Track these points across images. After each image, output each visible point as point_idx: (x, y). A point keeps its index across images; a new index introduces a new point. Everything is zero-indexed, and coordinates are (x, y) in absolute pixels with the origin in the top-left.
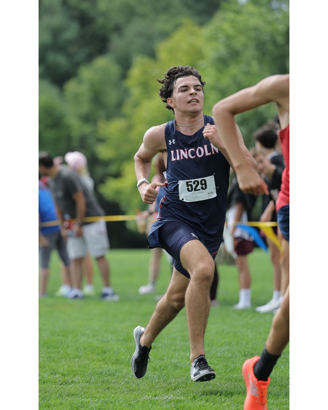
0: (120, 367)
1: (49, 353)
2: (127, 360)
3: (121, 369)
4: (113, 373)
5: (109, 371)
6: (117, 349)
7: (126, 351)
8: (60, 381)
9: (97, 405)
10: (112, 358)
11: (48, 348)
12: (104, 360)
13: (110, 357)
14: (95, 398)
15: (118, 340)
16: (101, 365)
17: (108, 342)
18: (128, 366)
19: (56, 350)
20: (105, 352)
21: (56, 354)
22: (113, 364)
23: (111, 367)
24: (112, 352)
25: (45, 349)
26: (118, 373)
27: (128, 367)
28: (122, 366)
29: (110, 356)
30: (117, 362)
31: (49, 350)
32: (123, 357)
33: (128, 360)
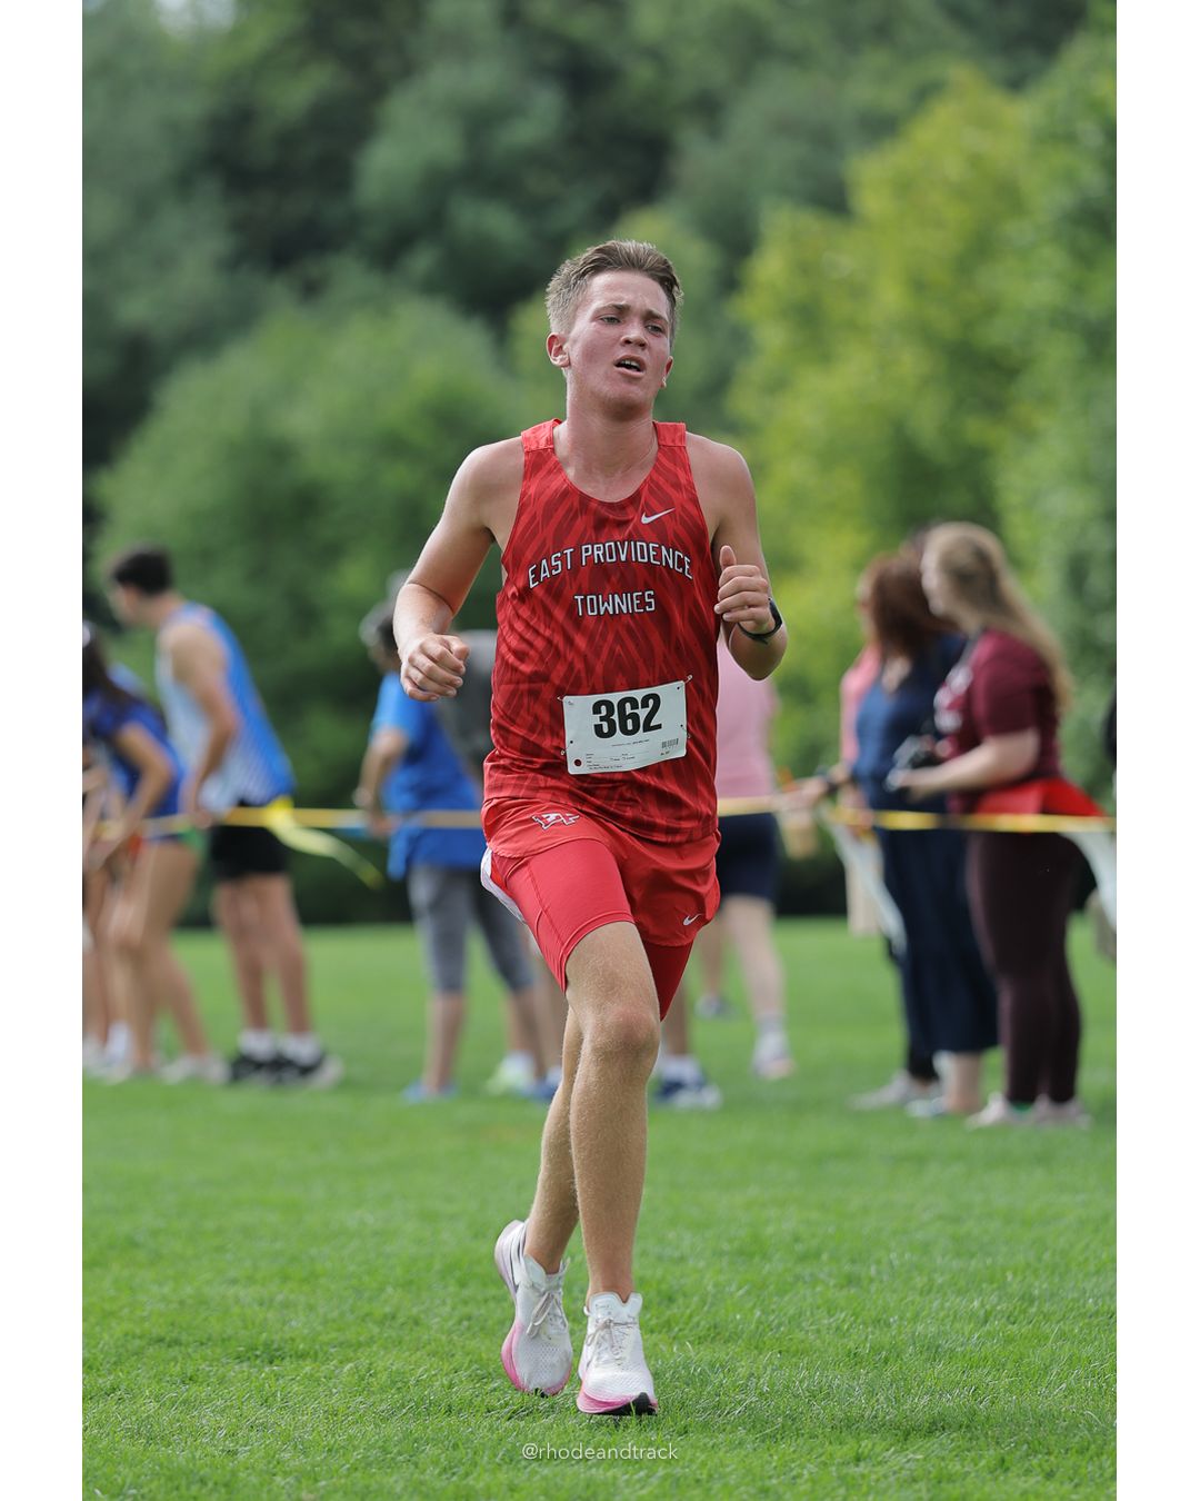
0: (727, 1354)
1: (466, 1303)
2: (753, 1326)
3: (732, 1358)
4: (700, 1374)
5: (686, 1368)
6: (715, 1286)
7: (748, 1293)
8: (507, 1404)
9: (644, 1492)
10: (695, 1319)
11: (463, 1284)
12: (668, 1325)
13: (691, 1317)
14: (637, 1466)
15: (719, 1254)
16: (656, 1345)
17: (682, 1259)
18: (756, 1348)
19: (492, 1291)
20: (671, 1300)
21: (492, 1305)
22: (701, 1340)
23: (692, 1354)
24: (696, 1299)
25: (452, 1289)
26: (722, 1376)
27: (756, 1352)
28: (732, 1347)
29: (688, 1311)
30: (715, 1334)
31: (466, 1293)
32: (738, 1317)
33: (757, 1328)
